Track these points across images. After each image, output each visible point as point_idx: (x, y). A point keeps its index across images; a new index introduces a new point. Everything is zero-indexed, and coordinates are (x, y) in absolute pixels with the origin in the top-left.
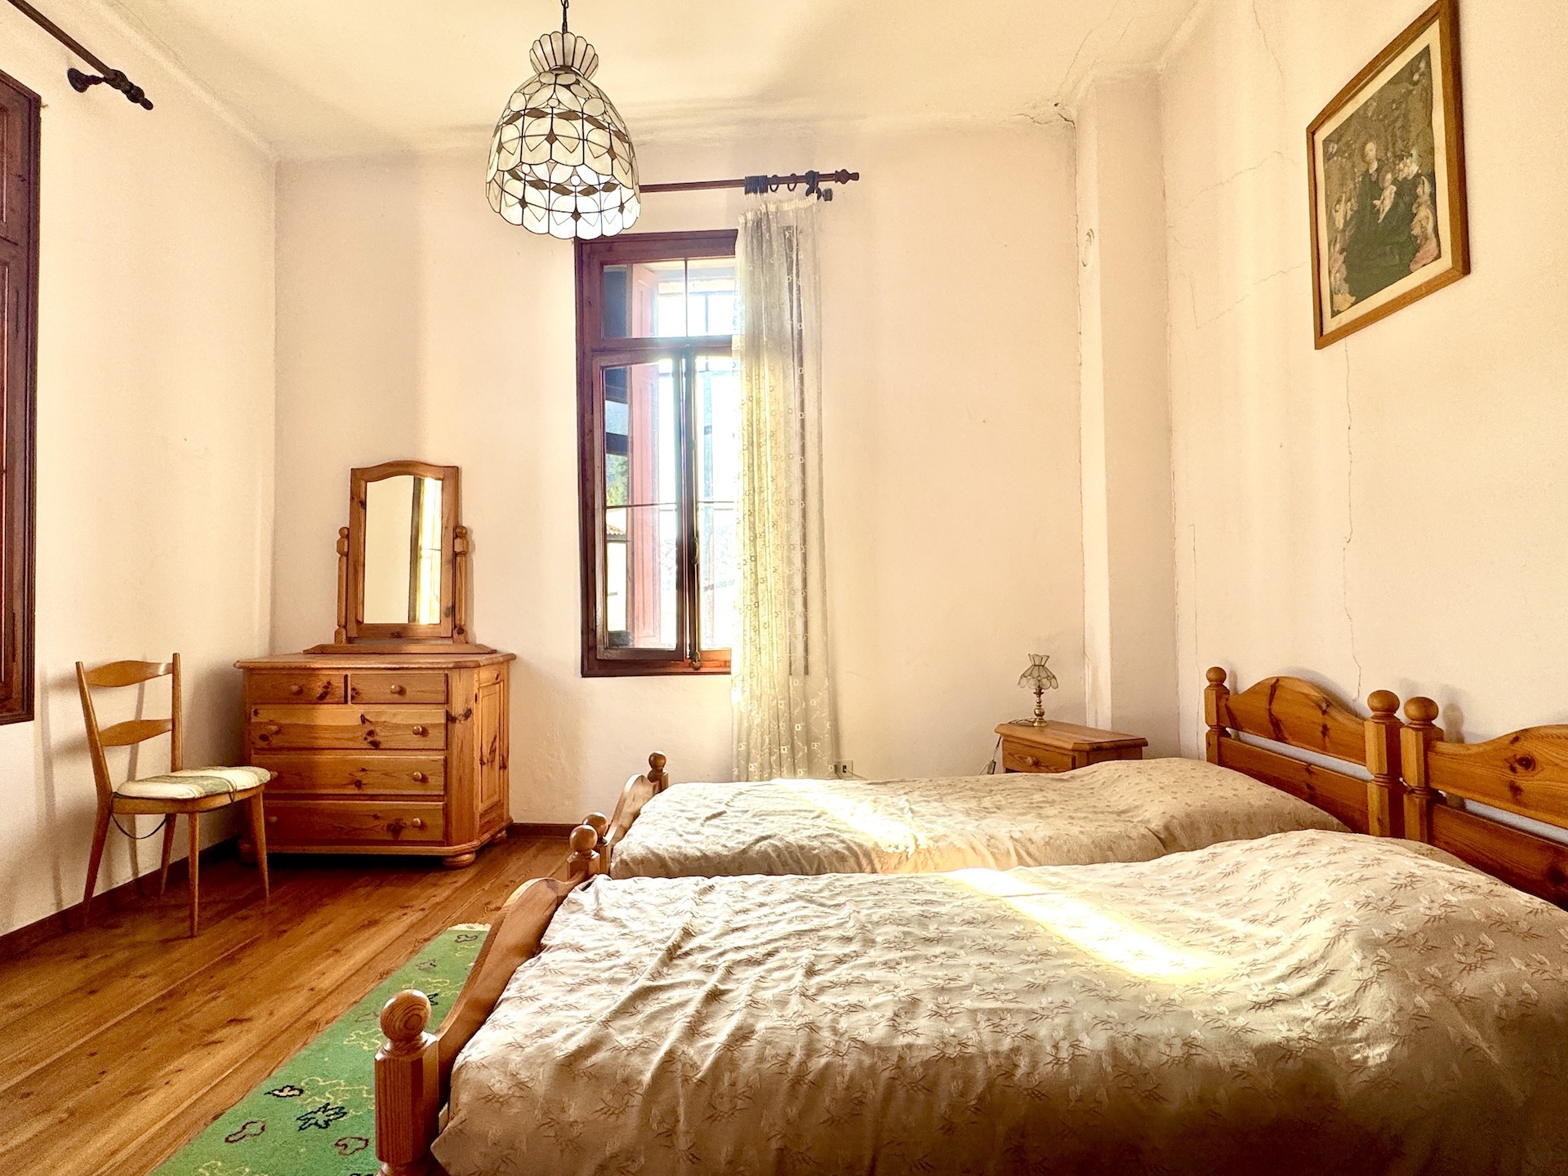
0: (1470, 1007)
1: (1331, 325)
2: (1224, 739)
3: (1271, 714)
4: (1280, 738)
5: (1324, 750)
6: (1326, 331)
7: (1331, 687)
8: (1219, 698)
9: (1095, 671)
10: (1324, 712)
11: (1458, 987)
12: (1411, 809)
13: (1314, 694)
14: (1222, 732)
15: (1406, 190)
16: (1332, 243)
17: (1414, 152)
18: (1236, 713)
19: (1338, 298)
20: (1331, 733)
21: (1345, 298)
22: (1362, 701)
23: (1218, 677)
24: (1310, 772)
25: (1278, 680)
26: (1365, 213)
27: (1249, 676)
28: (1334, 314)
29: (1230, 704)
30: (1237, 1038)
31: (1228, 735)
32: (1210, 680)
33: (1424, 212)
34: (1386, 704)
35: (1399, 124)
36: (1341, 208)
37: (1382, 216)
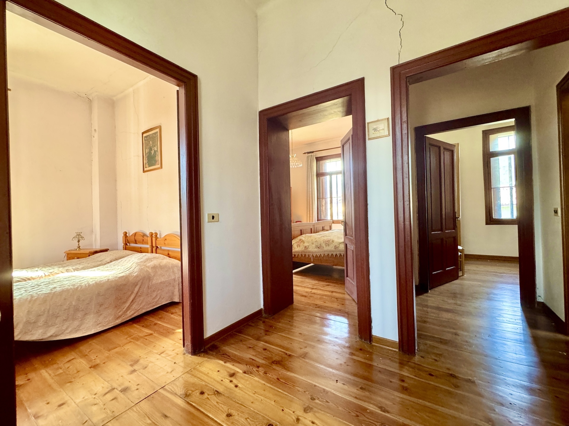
0: (148, 267)
1: (145, 169)
2: (127, 246)
3: (135, 239)
4: (136, 243)
5: (143, 244)
6: (145, 170)
7: (143, 232)
8: (125, 238)
9: (96, 235)
10: (143, 237)
11: (147, 265)
12: (154, 249)
13: (142, 234)
14: (126, 244)
15: (155, 152)
16: (145, 155)
17: (156, 146)
18: (128, 240)
19: (146, 165)
20: (144, 241)
21: (147, 166)
22: (148, 233)
23: (125, 234)
24: (141, 248)
25: (136, 232)
26: (150, 153)
27: (131, 233)
28: (146, 167)
29: (128, 239)
30: (116, 277)
31: (128, 245)
32: (124, 234)
33: (157, 157)
34: (152, 234)
35: (154, 141)
36: (147, 149)
37: (152, 154)
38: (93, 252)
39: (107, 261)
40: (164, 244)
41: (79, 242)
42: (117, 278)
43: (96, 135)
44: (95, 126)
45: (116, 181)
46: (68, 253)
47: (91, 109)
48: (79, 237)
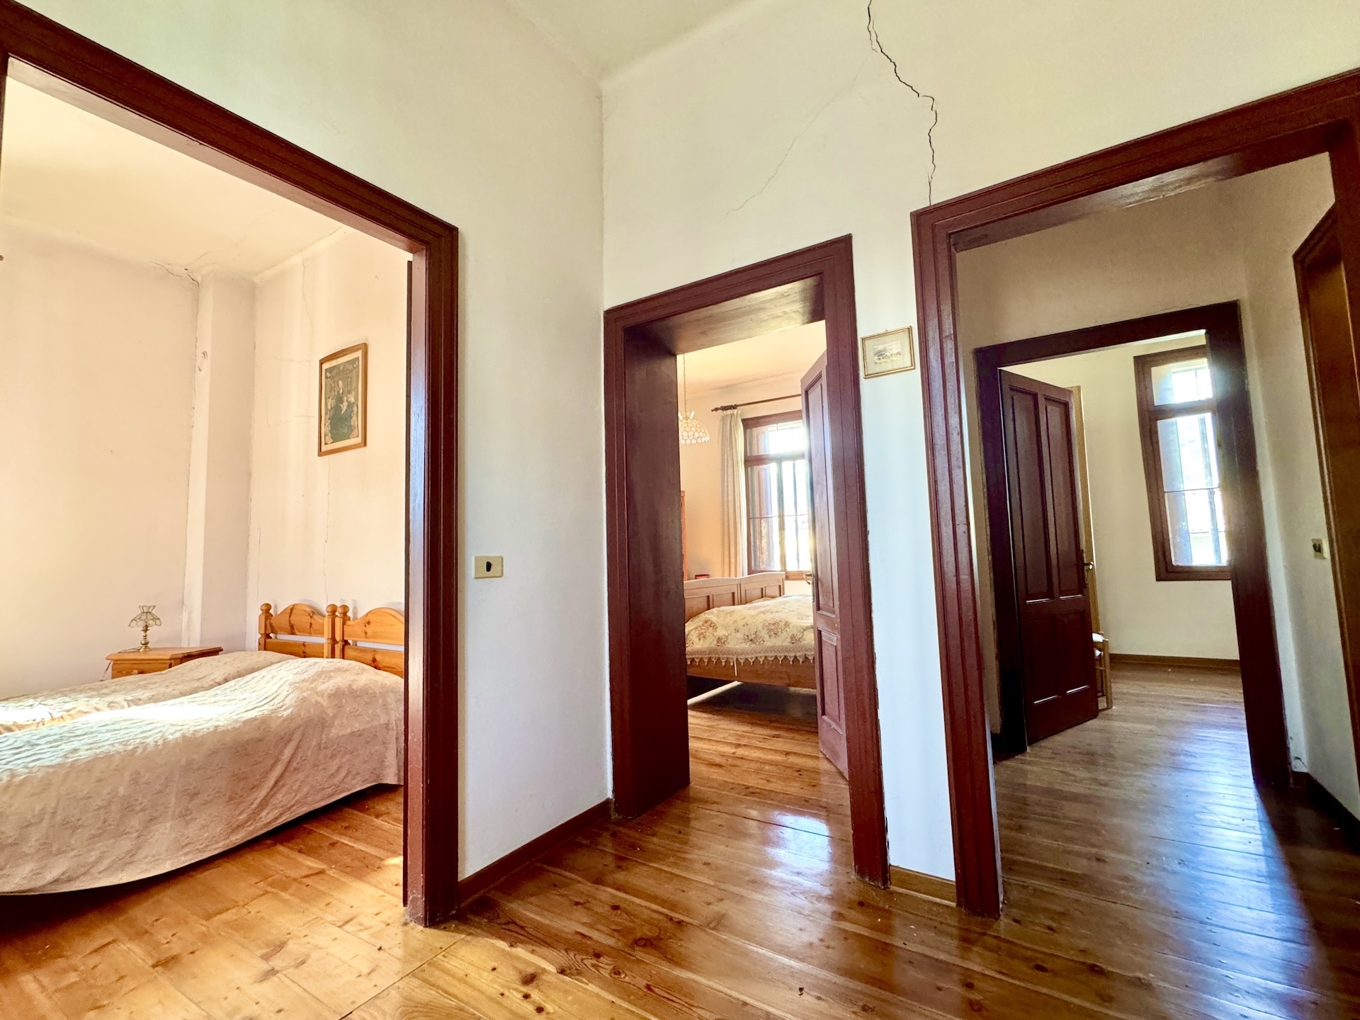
0: (321, 694)
2: (268, 640)
3: (290, 622)
4: (293, 634)
5: (310, 634)
6: (323, 450)
7: (313, 605)
8: (266, 619)
9: (190, 613)
10: (311, 617)
11: (319, 689)
12: (338, 648)
13: (308, 610)
14: (268, 636)
15: (350, 405)
16: (326, 414)
17: (353, 393)
18: (274, 625)
19: (327, 438)
20: (313, 626)
21: (329, 439)
22: (323, 607)
23: (267, 609)
24: (304, 645)
25: (294, 605)
26: (337, 408)
27: (281, 606)
28: (326, 444)
29: (272, 621)
31: (271, 638)
32: (262, 610)
33: (355, 418)
34: (333, 610)
35: (349, 379)
36: (330, 400)
37: (343, 412)
38: (181, 656)
39: (215, 679)
40: (364, 635)
41: (146, 630)
42: (239, 722)
43: (206, 366)
44: (206, 344)
45: (250, 475)
46: (116, 660)
47: (196, 302)
48: (147, 618)
